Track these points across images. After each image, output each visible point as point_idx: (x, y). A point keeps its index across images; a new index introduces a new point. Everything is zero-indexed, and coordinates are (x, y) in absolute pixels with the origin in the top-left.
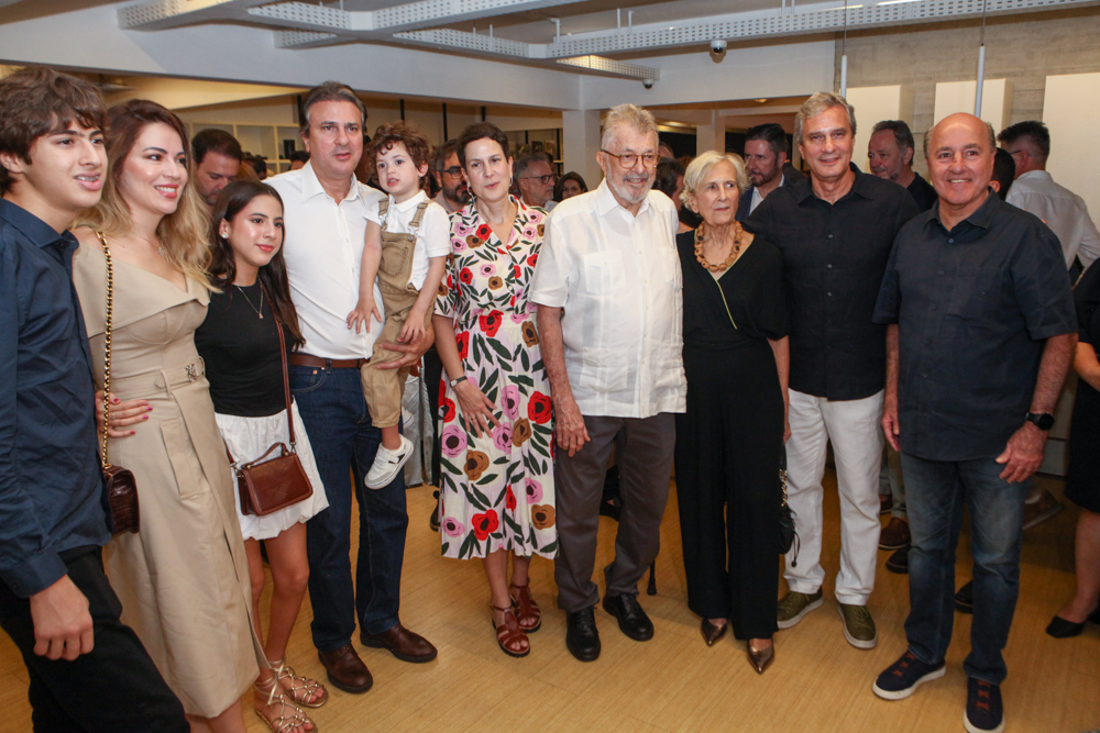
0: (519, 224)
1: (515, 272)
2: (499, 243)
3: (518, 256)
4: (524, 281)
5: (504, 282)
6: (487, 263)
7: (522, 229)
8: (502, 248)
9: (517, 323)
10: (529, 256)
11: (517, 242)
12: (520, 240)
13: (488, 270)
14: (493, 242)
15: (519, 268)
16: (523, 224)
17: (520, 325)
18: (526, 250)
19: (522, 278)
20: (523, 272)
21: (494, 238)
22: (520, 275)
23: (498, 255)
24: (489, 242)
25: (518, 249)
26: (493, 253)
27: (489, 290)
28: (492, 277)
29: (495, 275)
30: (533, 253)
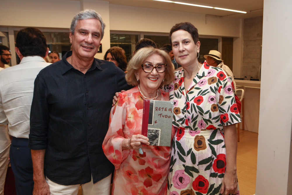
1: (187, 106)
2: (184, 88)
4: (190, 111)
5: (181, 111)
6: (176, 99)
7: (198, 80)
9: (193, 136)
11: (193, 88)
12: (195, 87)
14: (182, 88)
16: (200, 78)
17: (194, 137)
18: (196, 93)
19: (189, 110)
25: (192, 92)
26: (180, 94)
28: (175, 108)
29: (177, 107)
30: (199, 95)
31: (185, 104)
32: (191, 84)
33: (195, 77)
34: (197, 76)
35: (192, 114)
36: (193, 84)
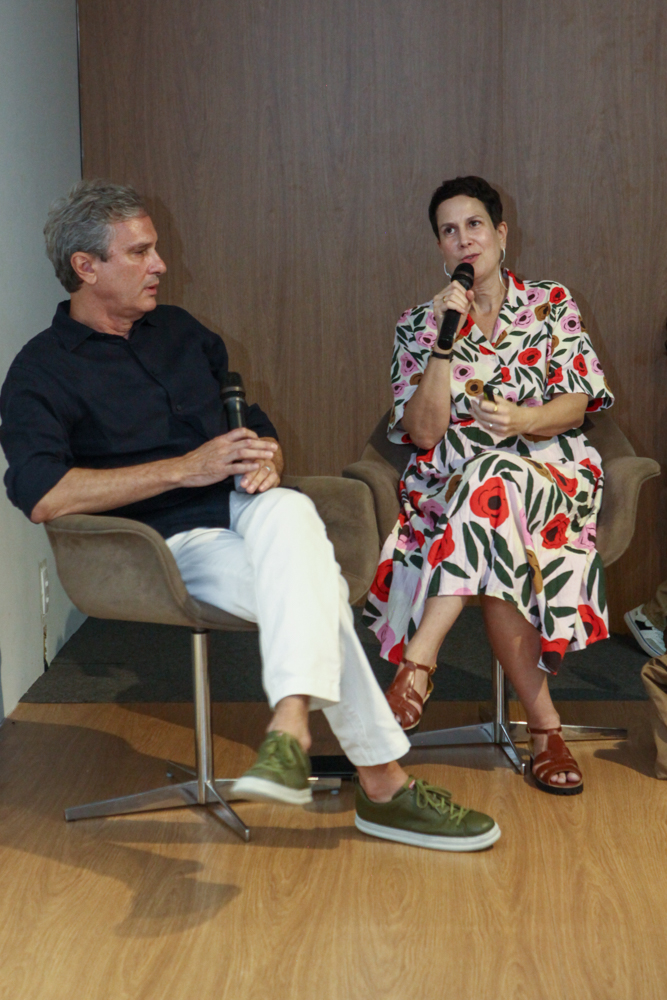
0: (507, 312)
1: (503, 373)
2: (483, 339)
3: (507, 354)
4: (515, 383)
6: (464, 364)
7: (512, 317)
8: (487, 345)
10: (521, 351)
11: (504, 334)
12: (508, 331)
13: (463, 372)
14: (475, 338)
15: (507, 370)
16: (514, 310)
18: (516, 344)
19: (513, 380)
20: (512, 374)
21: (476, 332)
22: (510, 378)
23: (480, 355)
24: (470, 338)
25: (507, 344)
26: (473, 353)
27: (466, 394)
28: (470, 381)
29: (473, 378)
30: (527, 347)
31: (496, 371)
32: (496, 326)
33: (503, 309)
34: (509, 307)
35: (518, 388)
36: (503, 325)
